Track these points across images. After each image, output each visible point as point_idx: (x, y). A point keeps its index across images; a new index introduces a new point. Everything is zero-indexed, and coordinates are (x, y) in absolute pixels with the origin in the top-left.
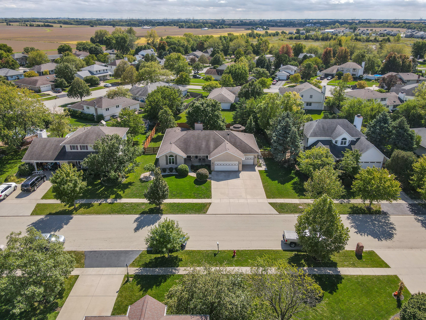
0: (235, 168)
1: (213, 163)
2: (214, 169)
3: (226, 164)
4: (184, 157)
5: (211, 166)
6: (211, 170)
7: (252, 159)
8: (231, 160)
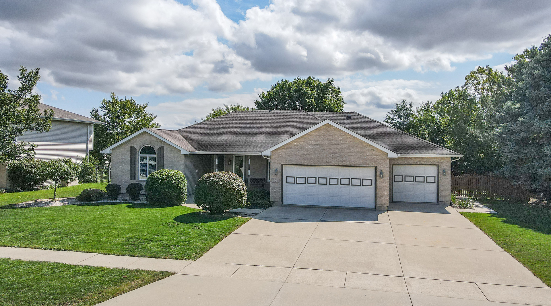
1: (277, 172)
2: (281, 196)
3: (328, 179)
4: (184, 153)
5: (272, 184)
6: (271, 201)
7: (429, 179)
8: (344, 161)
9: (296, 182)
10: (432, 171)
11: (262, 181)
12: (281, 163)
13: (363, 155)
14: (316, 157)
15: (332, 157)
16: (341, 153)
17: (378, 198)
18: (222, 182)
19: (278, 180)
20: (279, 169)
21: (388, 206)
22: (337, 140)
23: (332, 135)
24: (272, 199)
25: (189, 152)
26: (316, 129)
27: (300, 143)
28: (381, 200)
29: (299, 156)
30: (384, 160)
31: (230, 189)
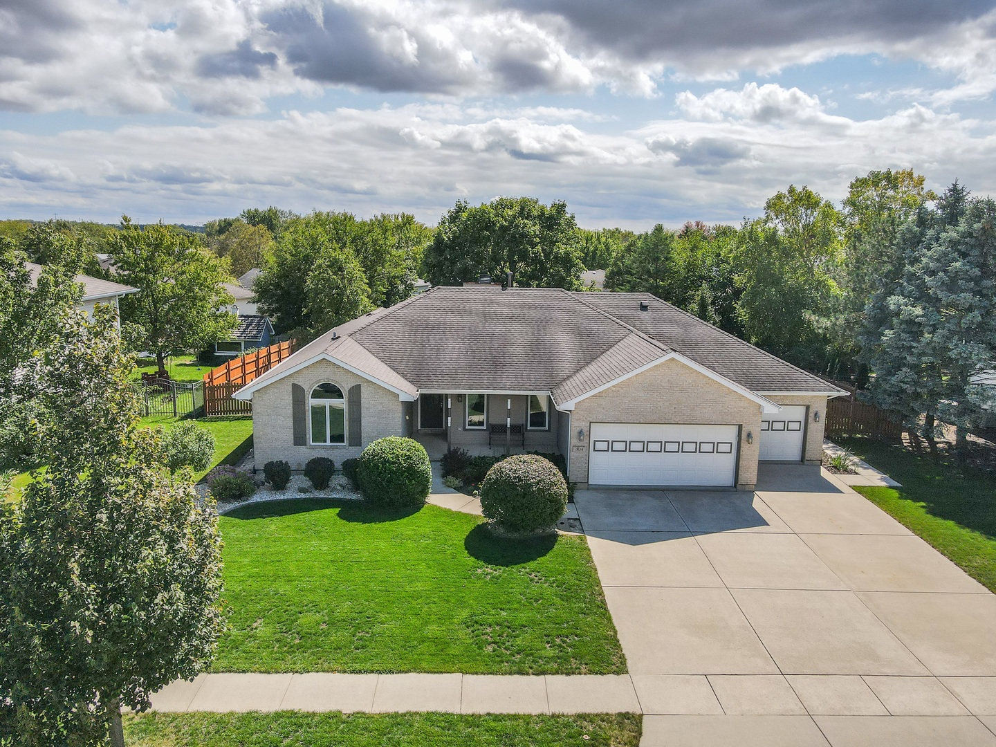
0: (718, 469)
1: (580, 435)
2: (586, 473)
3: (663, 444)
4: (403, 398)
5: (574, 455)
7: (792, 426)
9: (610, 448)
10: (798, 414)
11: (518, 428)
12: (589, 421)
13: (722, 406)
14: (649, 410)
15: (674, 410)
16: (688, 404)
17: (741, 473)
19: (584, 449)
20: (585, 429)
21: (756, 483)
22: (683, 383)
24: (572, 479)
26: (653, 367)
27: (622, 388)
28: (746, 475)
29: (620, 409)
30: (754, 415)
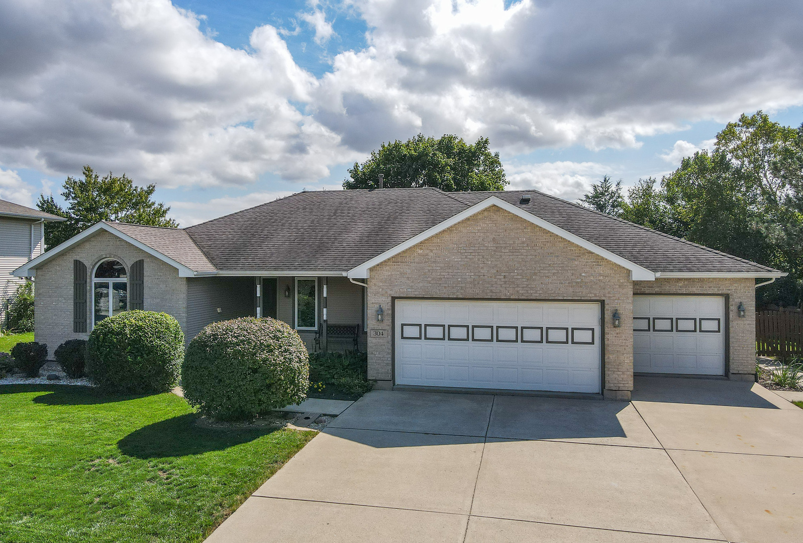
1: (382, 315)
2: (390, 367)
3: (495, 330)
4: (184, 273)
5: (372, 341)
6: (369, 378)
7: (706, 325)
8: (531, 289)
9: (423, 336)
10: (713, 307)
11: (352, 329)
12: (390, 295)
13: (573, 274)
14: (468, 280)
15: (503, 280)
16: (523, 271)
17: (610, 373)
18: (244, 344)
19: (385, 333)
20: (387, 307)
21: (632, 389)
22: (514, 243)
23: (502, 231)
24: (371, 375)
25: (196, 273)
26: (468, 219)
27: (431, 251)
28: (617, 376)
29: (429, 279)
30: (621, 286)
31: (265, 361)
